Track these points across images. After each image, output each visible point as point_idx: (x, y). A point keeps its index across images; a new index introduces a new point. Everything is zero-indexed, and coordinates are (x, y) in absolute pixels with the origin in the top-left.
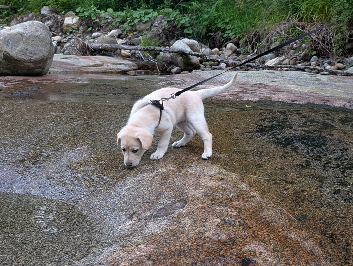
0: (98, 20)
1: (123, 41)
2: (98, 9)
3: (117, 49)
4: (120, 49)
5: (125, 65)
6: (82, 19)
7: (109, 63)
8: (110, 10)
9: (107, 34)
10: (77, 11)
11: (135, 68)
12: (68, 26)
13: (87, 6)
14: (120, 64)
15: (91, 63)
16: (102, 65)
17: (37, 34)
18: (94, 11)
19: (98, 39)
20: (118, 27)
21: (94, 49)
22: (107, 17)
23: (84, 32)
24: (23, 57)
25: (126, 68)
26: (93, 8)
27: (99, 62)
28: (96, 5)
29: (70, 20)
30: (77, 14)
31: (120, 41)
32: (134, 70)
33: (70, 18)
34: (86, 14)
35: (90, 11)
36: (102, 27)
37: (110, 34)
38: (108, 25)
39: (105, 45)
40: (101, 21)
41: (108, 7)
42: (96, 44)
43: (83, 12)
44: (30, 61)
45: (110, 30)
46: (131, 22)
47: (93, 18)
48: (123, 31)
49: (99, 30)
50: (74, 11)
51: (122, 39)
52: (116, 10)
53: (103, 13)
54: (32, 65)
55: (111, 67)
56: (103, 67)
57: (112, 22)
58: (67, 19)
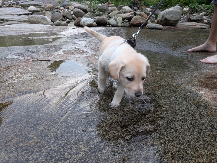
0: (197, 9)
1: (206, 17)
2: (199, 4)
3: (203, 20)
4: (204, 20)
5: (205, 26)
6: (190, 9)
7: (198, 25)
8: (204, 5)
9: (199, 14)
10: (190, 5)
11: (209, 27)
12: (184, 11)
13: (194, 3)
14: (203, 25)
15: (191, 25)
16: (195, 25)
17: (177, 11)
18: (197, 5)
19: (196, 16)
20: (205, 11)
21: (193, 20)
22: (202, 7)
23: (190, 13)
24: (171, 19)
25: (205, 27)
26: (197, 4)
27: (194, 24)
28: (198, 3)
29: (186, 9)
30: (189, 7)
31: (204, 17)
32: (208, 28)
33: (186, 8)
34: (193, 6)
35: (195, 5)
36: (198, 11)
37: (201, 14)
38: (201, 11)
39: (198, 18)
40: (198, 9)
41: (203, 3)
42: (194, 18)
43: (192, 6)
44: (172, 21)
45: (202, 13)
46: (212, 9)
47: (195, 8)
48: (207, 13)
49: (197, 13)
50: (188, 5)
51: (206, 16)
52: (206, 4)
53: (200, 6)
54: (173, 22)
55: (199, 26)
56: (195, 26)
57: (203, 9)
58: (185, 8)
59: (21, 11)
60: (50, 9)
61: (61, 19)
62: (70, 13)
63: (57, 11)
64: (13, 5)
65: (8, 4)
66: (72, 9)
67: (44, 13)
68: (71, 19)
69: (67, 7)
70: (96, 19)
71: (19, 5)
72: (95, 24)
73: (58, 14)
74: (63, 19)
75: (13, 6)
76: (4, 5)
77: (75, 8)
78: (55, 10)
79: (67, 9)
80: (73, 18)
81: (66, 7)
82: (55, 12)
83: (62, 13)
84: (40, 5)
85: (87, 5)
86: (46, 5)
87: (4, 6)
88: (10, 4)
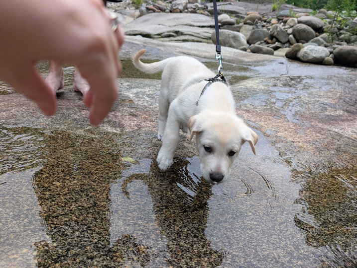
59: (206, 21)
60: (253, 22)
61: (265, 41)
62: (287, 31)
63: (263, 26)
64: (198, 9)
65: (192, 8)
66: (292, 24)
67: (240, 27)
68: (284, 44)
69: (285, 19)
70: (336, 50)
71: (207, 11)
72: (330, 58)
73: (264, 32)
74: (270, 41)
75: (198, 11)
76: (187, 9)
77: (299, 22)
78: (260, 24)
79: (282, 24)
80: (289, 42)
81: (282, 19)
82: (259, 27)
83: (271, 30)
84: (238, 13)
85: (328, 18)
86: (248, 13)
87: (186, 11)
88: (194, 9)
